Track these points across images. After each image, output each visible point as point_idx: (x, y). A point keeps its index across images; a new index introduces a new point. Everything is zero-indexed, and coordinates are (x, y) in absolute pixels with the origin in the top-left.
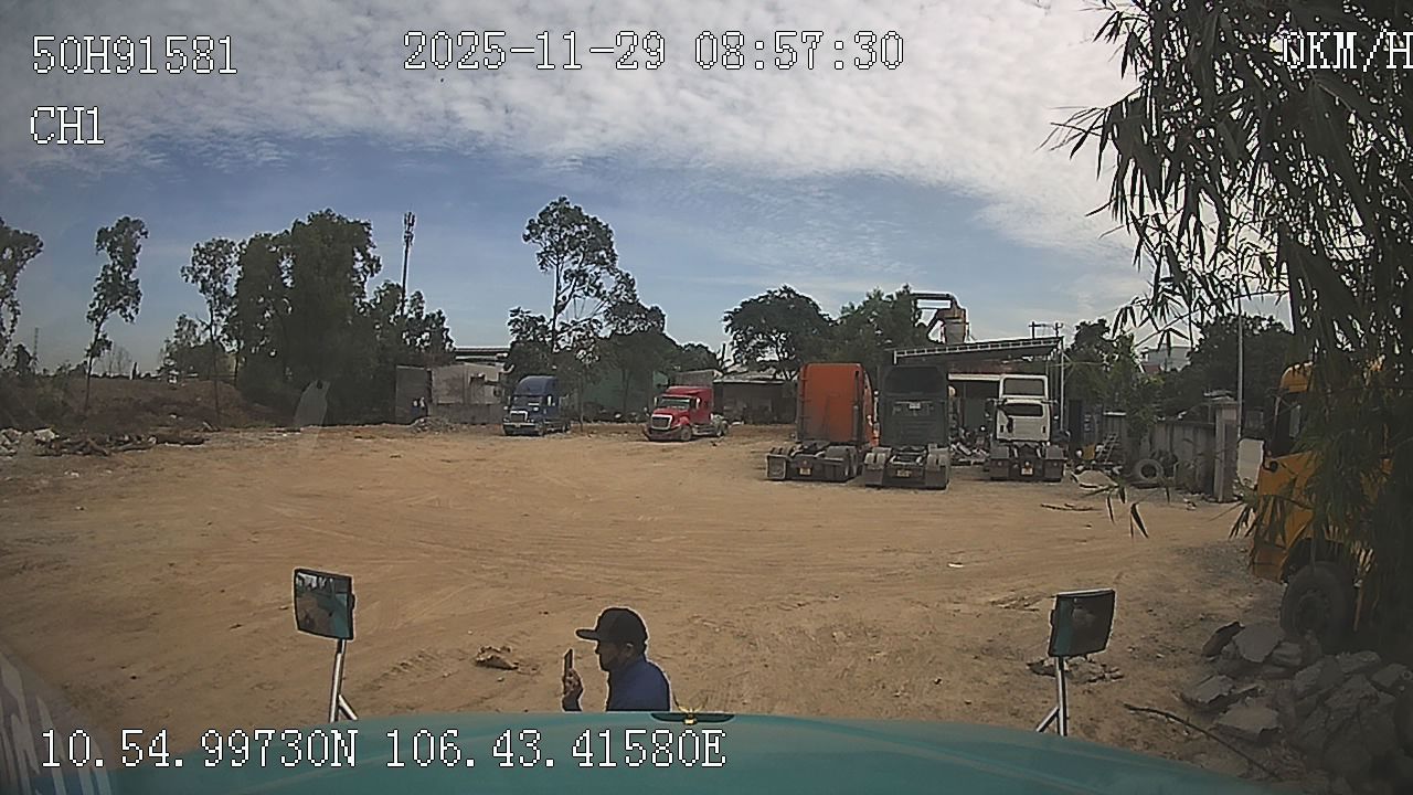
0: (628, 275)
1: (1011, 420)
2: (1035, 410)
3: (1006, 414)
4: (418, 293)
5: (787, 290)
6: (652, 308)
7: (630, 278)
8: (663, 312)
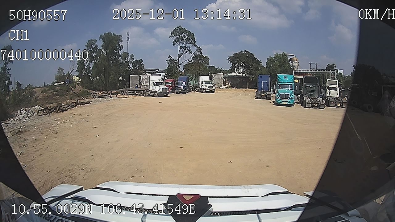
0: (199, 47)
1: (330, 91)
2: (336, 89)
3: (329, 90)
4: (132, 54)
5: (246, 51)
6: (206, 56)
7: (200, 48)
8: (209, 58)
